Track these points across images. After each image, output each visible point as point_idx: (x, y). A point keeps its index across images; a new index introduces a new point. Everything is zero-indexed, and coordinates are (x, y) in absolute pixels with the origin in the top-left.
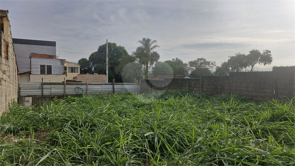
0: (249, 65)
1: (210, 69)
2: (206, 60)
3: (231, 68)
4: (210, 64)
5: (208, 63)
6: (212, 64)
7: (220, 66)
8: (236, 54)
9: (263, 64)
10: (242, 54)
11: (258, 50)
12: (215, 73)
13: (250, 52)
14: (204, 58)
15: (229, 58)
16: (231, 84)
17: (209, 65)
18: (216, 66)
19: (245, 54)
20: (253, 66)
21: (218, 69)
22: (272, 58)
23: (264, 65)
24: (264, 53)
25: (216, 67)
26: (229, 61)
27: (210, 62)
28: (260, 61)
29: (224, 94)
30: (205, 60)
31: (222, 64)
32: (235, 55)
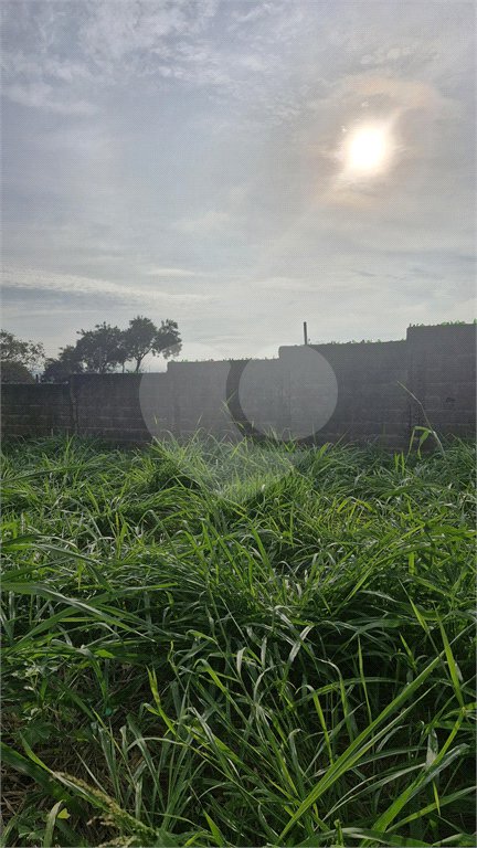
0: (131, 357)
1: (28, 366)
2: (15, 339)
3: (85, 365)
4: (26, 351)
5: (22, 348)
6: (34, 350)
7: (57, 358)
8: (98, 326)
9: (161, 355)
10: (112, 327)
11: (149, 318)
12: (42, 376)
13: (132, 322)
14: (9, 331)
15: (80, 337)
16: (74, 407)
17: (23, 353)
18: (43, 356)
19: (119, 327)
20: (139, 360)
21: (52, 367)
22: (180, 341)
23: (165, 357)
24: (164, 328)
25: (43, 360)
26: (79, 342)
27: (27, 345)
28: (154, 346)
29: (56, 433)
30: (10, 338)
31: (62, 351)
32: (94, 329)
